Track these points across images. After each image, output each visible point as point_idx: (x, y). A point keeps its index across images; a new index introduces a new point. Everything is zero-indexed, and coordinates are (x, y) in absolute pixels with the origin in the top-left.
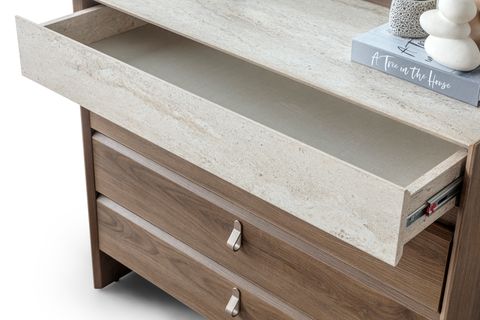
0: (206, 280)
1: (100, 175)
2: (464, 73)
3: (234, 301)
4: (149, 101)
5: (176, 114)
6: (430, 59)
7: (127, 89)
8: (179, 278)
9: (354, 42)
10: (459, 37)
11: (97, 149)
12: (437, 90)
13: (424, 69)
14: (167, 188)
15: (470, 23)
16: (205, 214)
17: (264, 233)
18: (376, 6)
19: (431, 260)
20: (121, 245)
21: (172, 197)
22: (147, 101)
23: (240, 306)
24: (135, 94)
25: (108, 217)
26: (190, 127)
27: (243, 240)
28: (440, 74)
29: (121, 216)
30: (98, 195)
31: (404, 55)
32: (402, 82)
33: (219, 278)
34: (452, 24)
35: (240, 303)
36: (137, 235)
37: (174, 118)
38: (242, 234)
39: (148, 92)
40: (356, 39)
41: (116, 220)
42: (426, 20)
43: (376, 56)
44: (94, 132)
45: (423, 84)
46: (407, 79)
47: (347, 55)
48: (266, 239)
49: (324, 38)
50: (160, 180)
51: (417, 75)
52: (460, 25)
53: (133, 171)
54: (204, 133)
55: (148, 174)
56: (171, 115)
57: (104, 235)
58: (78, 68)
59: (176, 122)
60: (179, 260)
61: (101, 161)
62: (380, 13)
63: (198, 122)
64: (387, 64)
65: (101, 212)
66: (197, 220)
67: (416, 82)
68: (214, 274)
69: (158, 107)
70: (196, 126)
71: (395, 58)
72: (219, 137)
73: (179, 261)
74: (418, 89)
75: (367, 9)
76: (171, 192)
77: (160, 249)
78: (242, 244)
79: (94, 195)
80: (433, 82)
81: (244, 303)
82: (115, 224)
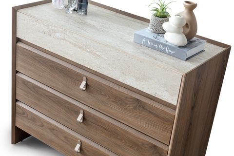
0: (65, 137)
1: (19, 91)
2: (180, 47)
3: (78, 146)
4: (76, 45)
5: (88, 50)
6: (167, 41)
7: (67, 41)
8: (53, 137)
9: (135, 34)
10: (178, 33)
11: (18, 80)
12: (169, 54)
13: (164, 45)
14: (50, 96)
15: (183, 27)
16: (67, 108)
17: (94, 115)
18: (142, 22)
19: (166, 123)
20: (25, 123)
21: (52, 100)
22: (75, 45)
23: (81, 148)
24: (70, 43)
25: (21, 111)
26: (94, 55)
27: (84, 118)
28: (171, 47)
29: (27, 110)
30: (17, 100)
31: (156, 39)
32: (155, 51)
33: (72, 136)
34: (176, 27)
35: (81, 147)
36: (34, 118)
37: (87, 52)
38: (84, 115)
39: (76, 42)
40: (136, 33)
41: (24, 112)
42: (165, 26)
43: (144, 40)
44: (17, 72)
45: (164, 52)
46: (157, 49)
47: (132, 39)
48: (94, 117)
49: (122, 33)
50: (47, 93)
51: (161, 48)
52: (179, 28)
53: (34, 89)
54: (100, 57)
55: (41, 90)
56: (86, 50)
57: (18, 119)
58: (45, 33)
59: (88, 53)
60: (53, 129)
61: (19, 85)
62: (144, 24)
63: (98, 53)
64: (149, 43)
65: (17, 108)
66: (63, 110)
67: (161, 51)
68: (69, 134)
69: (80, 48)
70: (96, 55)
71: (152, 41)
72: (106, 58)
74: (162, 53)
75: (138, 22)
76: (52, 98)
77: (45, 124)
78: (83, 120)
79: (15, 100)
80: (168, 51)
81: (83, 147)
82: (24, 114)
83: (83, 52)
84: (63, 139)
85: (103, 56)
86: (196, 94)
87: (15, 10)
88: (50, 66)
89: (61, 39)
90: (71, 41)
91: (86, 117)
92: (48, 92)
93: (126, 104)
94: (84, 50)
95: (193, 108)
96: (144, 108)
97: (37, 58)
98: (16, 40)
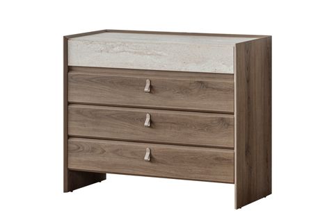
4: (136, 53)
21: (114, 118)
23: (151, 156)
29: (83, 142)
33: (139, 147)
36: (92, 148)
37: (148, 55)
39: (136, 49)
41: (79, 145)
50: (107, 112)
56: (146, 54)
60: (117, 150)
61: (72, 117)
65: (70, 146)
69: (140, 54)
76: (113, 116)
77: (106, 149)
79: (67, 137)
81: (153, 154)
82: (79, 148)
83: (144, 56)
84: (130, 156)
86: (248, 68)
87: (66, 39)
88: (110, 82)
89: (120, 52)
90: (131, 50)
91: (153, 120)
92: (109, 111)
93: (190, 90)
94: (144, 54)
95: (248, 81)
96: (207, 87)
97: (94, 80)
98: (68, 69)
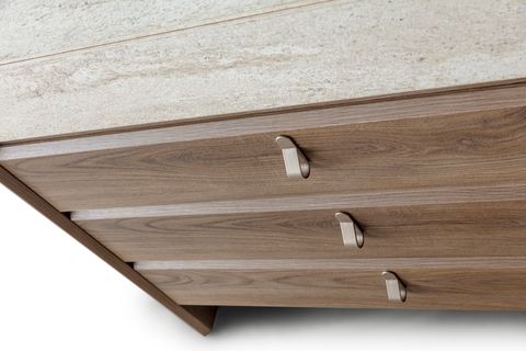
0: (336, 280)
5: (225, 61)
7: (126, 76)
8: (301, 291)
16: (286, 225)
21: (224, 228)
22: (167, 72)
24: (143, 75)
25: (163, 277)
26: (259, 65)
33: (355, 271)
36: (212, 277)
37: (225, 68)
41: (175, 275)
44: (67, 215)
53: (151, 227)
54: (288, 59)
56: (218, 67)
58: (38, 93)
59: (233, 71)
63: (268, 52)
66: (279, 234)
68: (343, 271)
69: (191, 70)
70: (268, 59)
72: (317, 50)
73: (286, 278)
76: (220, 225)
82: (177, 279)
83: (211, 75)
85: (298, 50)
88: (141, 160)
89: (105, 82)
92: (196, 216)
93: (495, 137)
94: (209, 69)
